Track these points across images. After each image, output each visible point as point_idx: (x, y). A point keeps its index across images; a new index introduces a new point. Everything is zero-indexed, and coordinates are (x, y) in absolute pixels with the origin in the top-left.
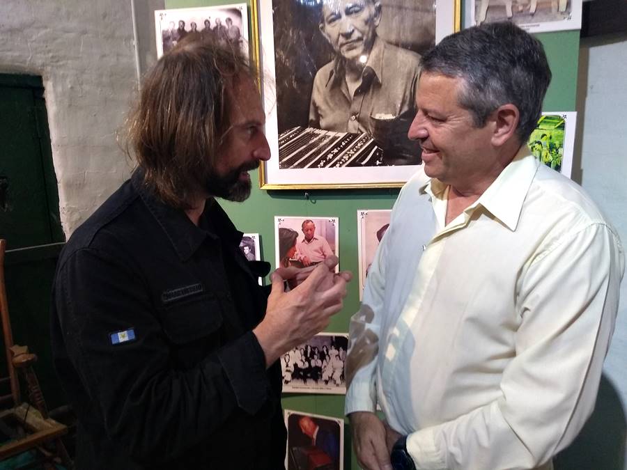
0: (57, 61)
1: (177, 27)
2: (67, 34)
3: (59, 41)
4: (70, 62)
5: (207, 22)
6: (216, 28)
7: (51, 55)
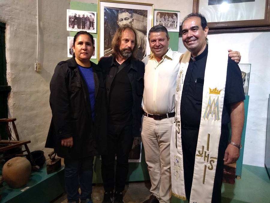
0: (12, 19)
1: (74, 15)
2: (16, 11)
3: (13, 12)
4: (16, 20)
5: (84, 15)
6: (86, 17)
7: (10, 17)
